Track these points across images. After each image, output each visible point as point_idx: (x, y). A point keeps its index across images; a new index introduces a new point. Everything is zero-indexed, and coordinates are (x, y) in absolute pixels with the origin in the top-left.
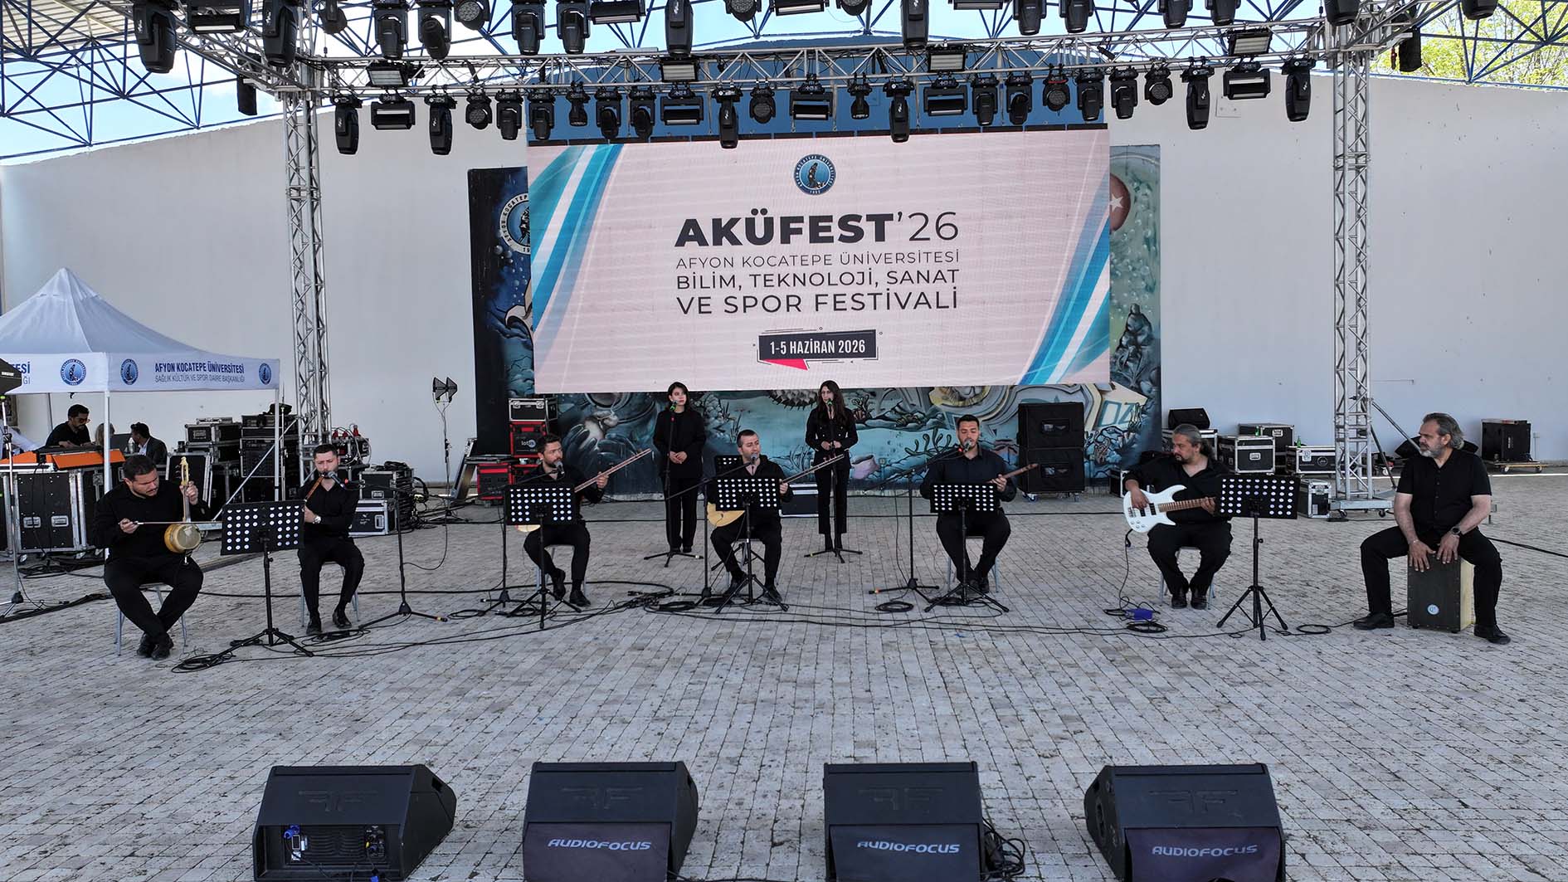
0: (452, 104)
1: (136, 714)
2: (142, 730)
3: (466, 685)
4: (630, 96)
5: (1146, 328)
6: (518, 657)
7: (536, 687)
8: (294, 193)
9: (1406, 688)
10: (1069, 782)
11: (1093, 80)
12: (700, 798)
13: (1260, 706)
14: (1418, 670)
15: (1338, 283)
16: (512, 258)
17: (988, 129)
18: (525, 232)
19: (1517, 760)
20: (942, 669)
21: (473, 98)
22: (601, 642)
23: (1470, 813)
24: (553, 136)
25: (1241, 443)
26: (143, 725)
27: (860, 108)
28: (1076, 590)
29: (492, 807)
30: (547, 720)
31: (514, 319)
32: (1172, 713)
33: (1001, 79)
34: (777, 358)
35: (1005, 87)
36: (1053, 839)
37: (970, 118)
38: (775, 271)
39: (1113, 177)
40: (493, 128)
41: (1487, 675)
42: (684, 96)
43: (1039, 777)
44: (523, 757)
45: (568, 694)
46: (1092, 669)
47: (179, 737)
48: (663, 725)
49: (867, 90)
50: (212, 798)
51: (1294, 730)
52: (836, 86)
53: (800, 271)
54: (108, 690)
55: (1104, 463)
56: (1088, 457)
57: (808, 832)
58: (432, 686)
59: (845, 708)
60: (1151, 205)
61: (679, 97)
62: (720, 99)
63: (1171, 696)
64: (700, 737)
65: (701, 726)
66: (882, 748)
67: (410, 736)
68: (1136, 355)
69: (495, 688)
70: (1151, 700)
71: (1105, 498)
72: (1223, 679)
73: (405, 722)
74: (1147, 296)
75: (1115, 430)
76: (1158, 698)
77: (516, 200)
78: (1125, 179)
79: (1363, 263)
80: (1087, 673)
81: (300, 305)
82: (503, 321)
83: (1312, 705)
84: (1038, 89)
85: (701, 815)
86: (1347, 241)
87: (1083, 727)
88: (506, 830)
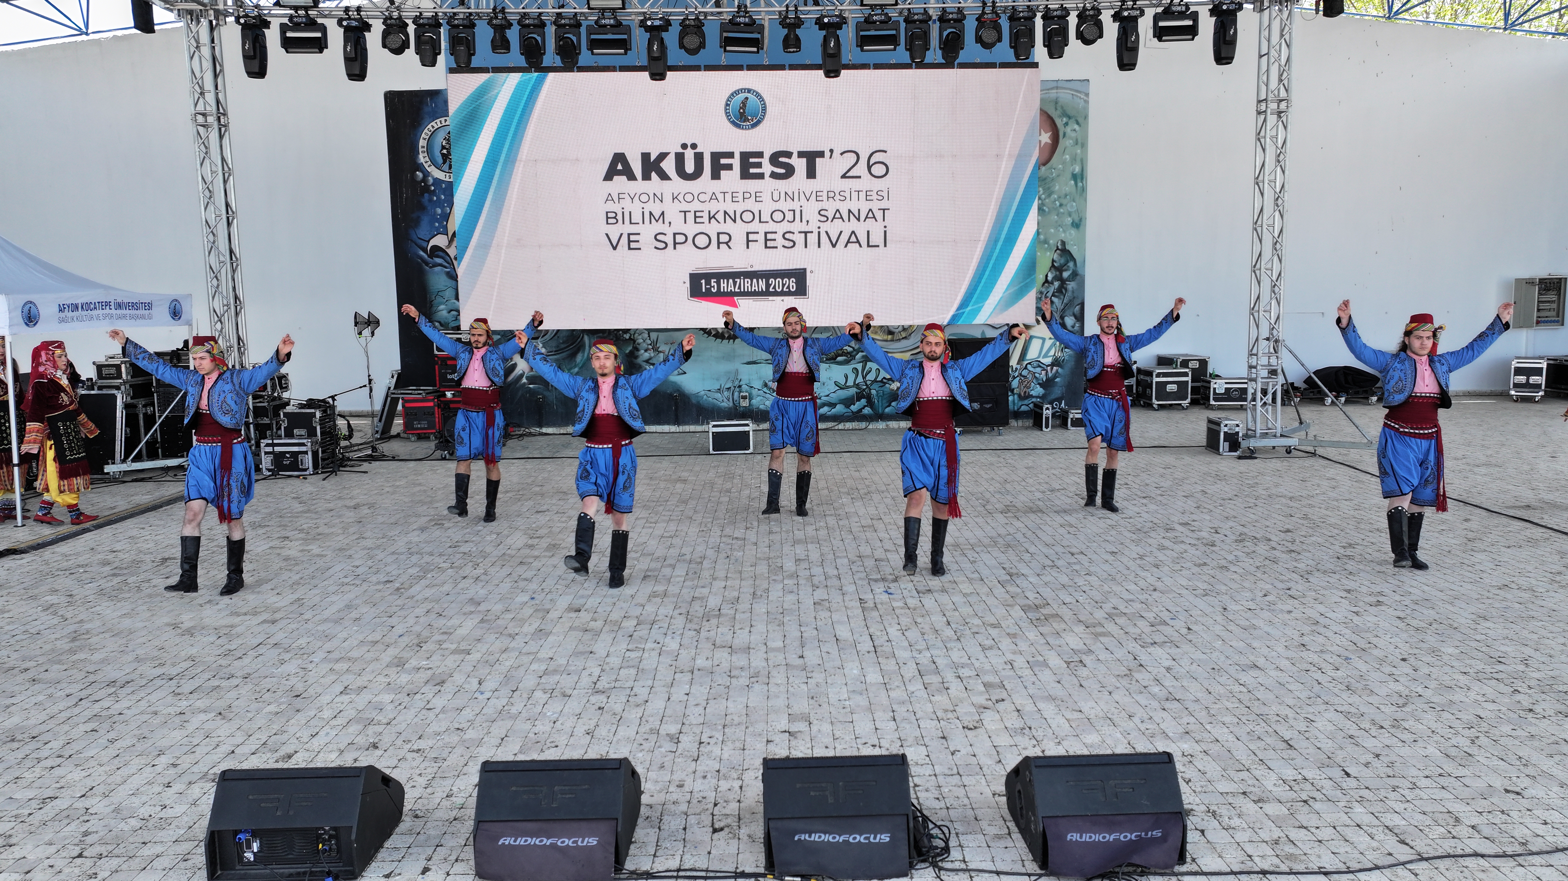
0: (367, 27)
1: (68, 692)
2: (76, 710)
3: (405, 655)
4: (555, 23)
5: (1071, 264)
6: (455, 622)
7: (475, 656)
8: (200, 119)
9: (1302, 648)
10: (990, 756)
11: (1025, 18)
12: (643, 780)
13: (1168, 669)
14: (1314, 628)
15: (1256, 226)
16: (433, 185)
17: (922, 65)
18: (446, 157)
19: (1396, 723)
20: (871, 630)
21: (389, 22)
22: (537, 602)
23: (1351, 783)
24: (475, 62)
25: (1158, 375)
26: (76, 705)
27: (792, 43)
28: (1000, 540)
29: (440, 794)
30: (488, 695)
31: (436, 248)
32: (1088, 678)
33: (934, 14)
34: (708, 296)
35: (938, 23)
36: (976, 819)
37: (902, 54)
38: (706, 207)
39: (1044, 113)
40: (410, 53)
41: (1375, 633)
42: (612, 26)
43: (964, 752)
44: (466, 737)
45: (508, 664)
46: (1013, 629)
47: (116, 718)
48: (603, 698)
49: (799, 23)
50: (157, 789)
51: (1199, 695)
52: (767, 17)
53: (730, 208)
54: (35, 664)
55: (1028, 396)
56: (1012, 391)
57: (747, 816)
58: (369, 656)
59: (779, 677)
60: (1080, 141)
61: (605, 26)
62: (650, 29)
63: (1087, 660)
64: (640, 711)
65: (640, 700)
66: (815, 722)
67: (353, 713)
68: (1061, 291)
69: (434, 658)
70: (1068, 663)
71: (1029, 432)
72: (1135, 639)
73: (345, 698)
74: (1072, 232)
75: (1039, 364)
76: (1075, 662)
77: (436, 124)
78: (1054, 114)
79: (1281, 208)
80: (1008, 634)
81: (211, 237)
82: (425, 250)
83: (1216, 667)
84: (970, 25)
85: (645, 799)
86: (1266, 185)
87: (1004, 695)
88: (455, 819)
